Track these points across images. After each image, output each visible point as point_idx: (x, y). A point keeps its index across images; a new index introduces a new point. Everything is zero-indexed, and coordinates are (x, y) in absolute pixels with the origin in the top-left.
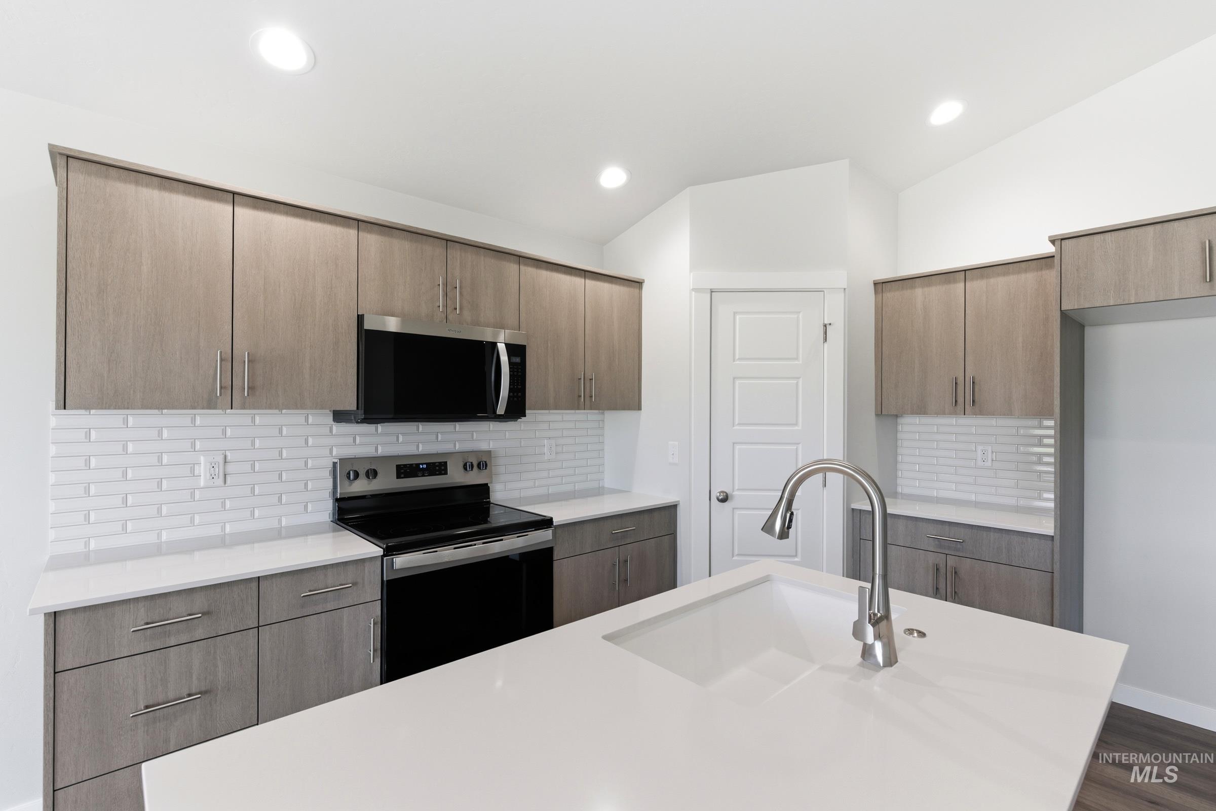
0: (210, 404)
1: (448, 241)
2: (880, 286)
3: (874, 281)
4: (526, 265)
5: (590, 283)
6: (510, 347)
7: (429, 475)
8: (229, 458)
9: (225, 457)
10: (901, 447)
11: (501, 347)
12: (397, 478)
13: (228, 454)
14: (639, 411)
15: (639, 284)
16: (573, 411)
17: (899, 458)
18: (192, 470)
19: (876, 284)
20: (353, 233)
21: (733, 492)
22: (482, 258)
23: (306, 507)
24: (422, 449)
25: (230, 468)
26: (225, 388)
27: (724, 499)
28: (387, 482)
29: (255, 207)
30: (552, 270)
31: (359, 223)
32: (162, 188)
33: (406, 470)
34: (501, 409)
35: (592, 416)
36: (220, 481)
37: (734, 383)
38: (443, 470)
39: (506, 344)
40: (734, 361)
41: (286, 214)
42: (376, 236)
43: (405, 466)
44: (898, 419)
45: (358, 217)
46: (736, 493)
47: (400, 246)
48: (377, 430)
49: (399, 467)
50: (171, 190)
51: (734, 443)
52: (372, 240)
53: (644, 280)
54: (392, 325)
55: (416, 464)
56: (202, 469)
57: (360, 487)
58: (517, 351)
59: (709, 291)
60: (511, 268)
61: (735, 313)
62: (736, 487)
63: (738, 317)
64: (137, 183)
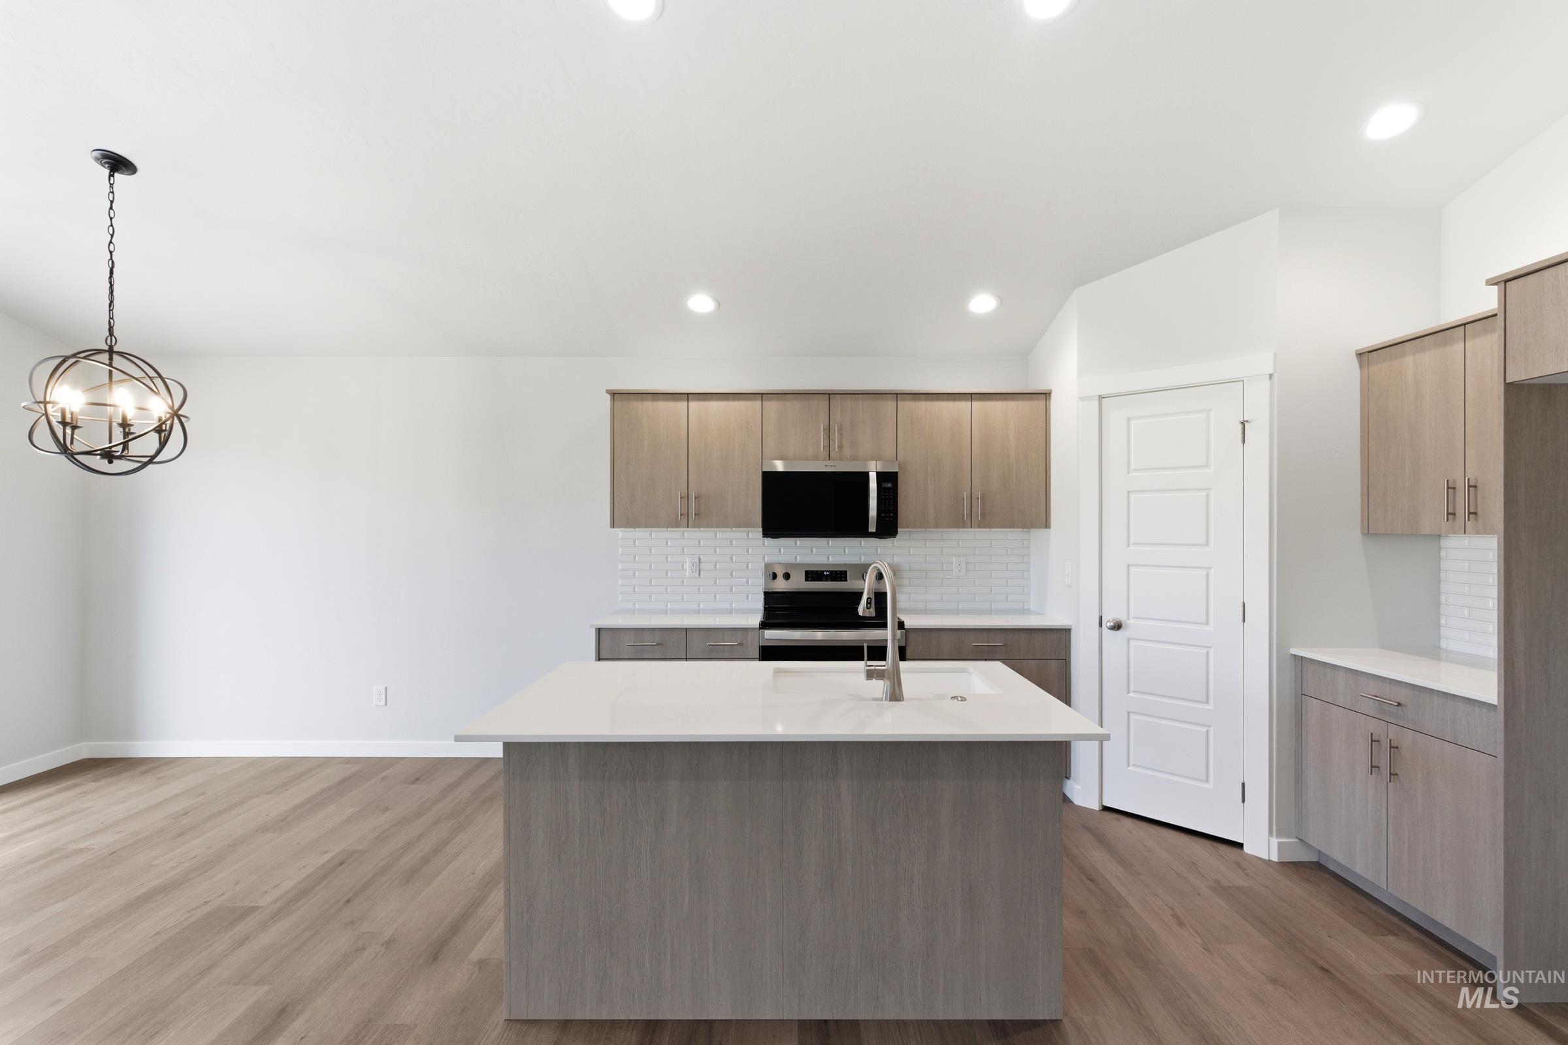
0: (677, 525)
1: (829, 395)
2: (1365, 357)
3: (1356, 351)
4: (903, 400)
5: (977, 405)
6: (880, 475)
7: (831, 581)
8: (702, 560)
9: (700, 559)
10: (1446, 581)
11: (873, 477)
12: (806, 581)
13: (701, 556)
14: (1047, 530)
15: (1047, 395)
16: (956, 530)
17: (1443, 598)
18: (683, 567)
19: (1360, 355)
20: (758, 404)
21: (1128, 619)
22: (861, 402)
23: (748, 597)
24: (832, 560)
25: (702, 565)
26: (684, 515)
27: (1117, 627)
28: (798, 583)
29: (699, 400)
30: (932, 400)
31: (762, 396)
32: (653, 400)
33: (812, 575)
34: (872, 528)
35: (1014, 534)
36: (697, 574)
37: (1129, 497)
38: (844, 577)
39: (877, 472)
40: (1129, 473)
41: (717, 400)
42: (776, 402)
43: (812, 572)
44: (1441, 541)
45: (762, 392)
46: (1131, 621)
47: (793, 406)
48: (796, 544)
49: (807, 573)
50: (657, 400)
51: (1129, 566)
52: (772, 406)
53: (1051, 390)
54: (779, 466)
55: (821, 571)
56: (687, 566)
57: (781, 585)
58: (888, 480)
59: (1097, 398)
60: (890, 405)
61: (1129, 419)
62: (1132, 615)
63: (1133, 422)
64: (642, 400)
